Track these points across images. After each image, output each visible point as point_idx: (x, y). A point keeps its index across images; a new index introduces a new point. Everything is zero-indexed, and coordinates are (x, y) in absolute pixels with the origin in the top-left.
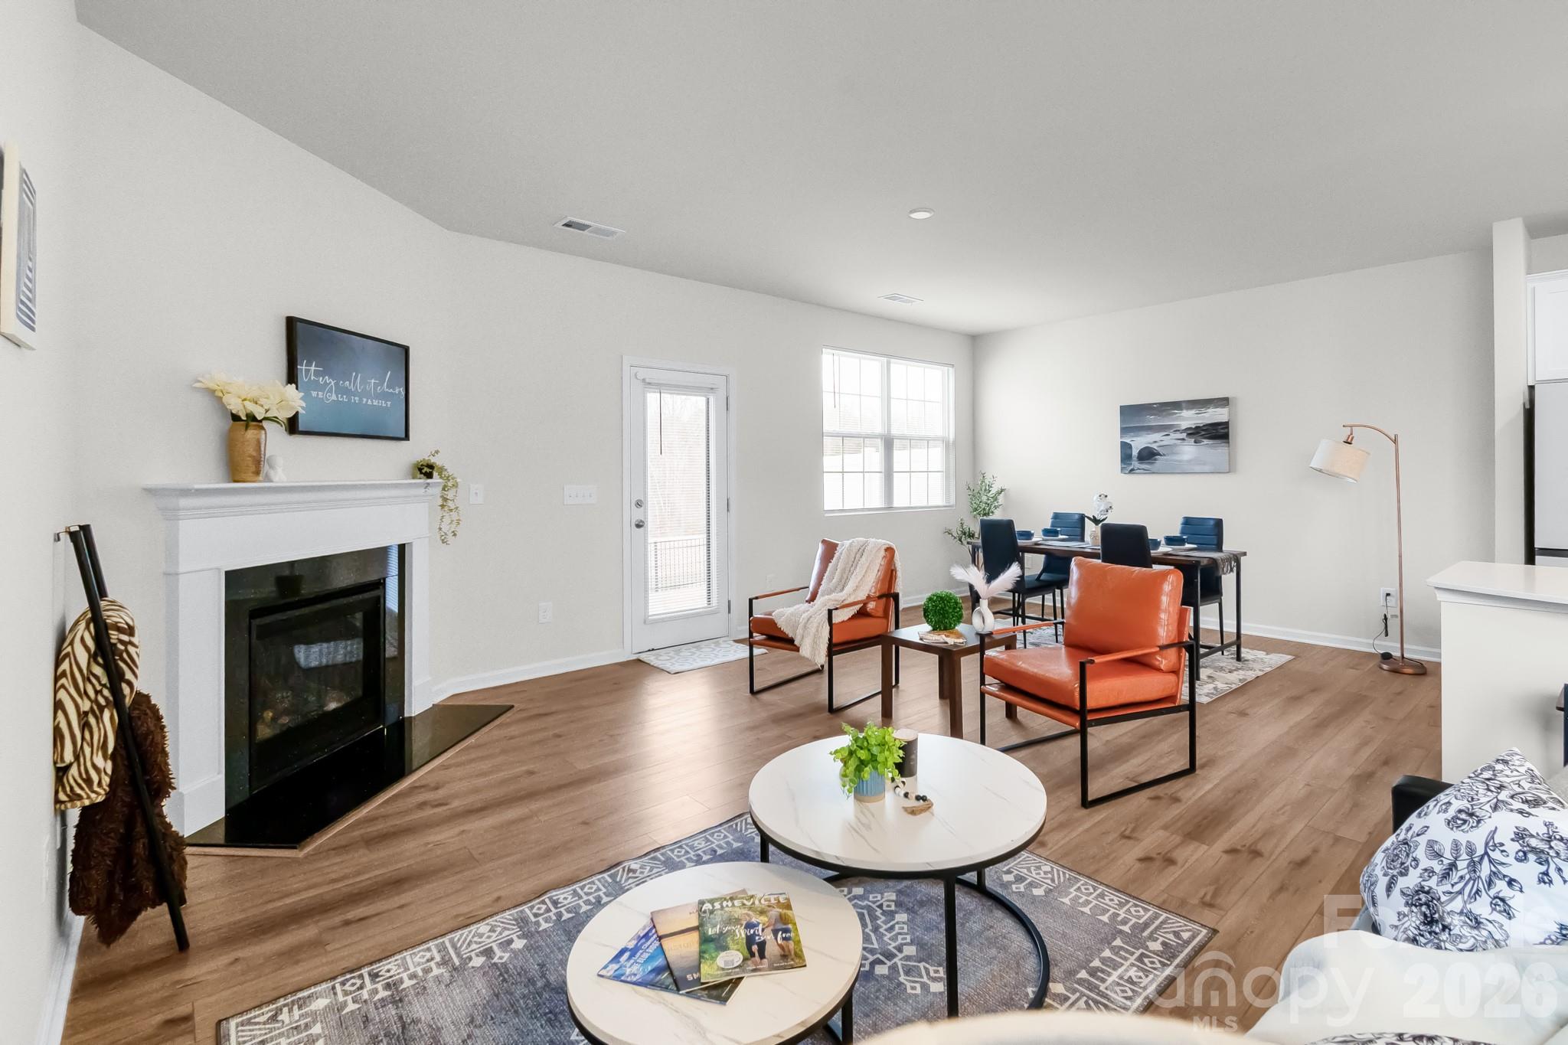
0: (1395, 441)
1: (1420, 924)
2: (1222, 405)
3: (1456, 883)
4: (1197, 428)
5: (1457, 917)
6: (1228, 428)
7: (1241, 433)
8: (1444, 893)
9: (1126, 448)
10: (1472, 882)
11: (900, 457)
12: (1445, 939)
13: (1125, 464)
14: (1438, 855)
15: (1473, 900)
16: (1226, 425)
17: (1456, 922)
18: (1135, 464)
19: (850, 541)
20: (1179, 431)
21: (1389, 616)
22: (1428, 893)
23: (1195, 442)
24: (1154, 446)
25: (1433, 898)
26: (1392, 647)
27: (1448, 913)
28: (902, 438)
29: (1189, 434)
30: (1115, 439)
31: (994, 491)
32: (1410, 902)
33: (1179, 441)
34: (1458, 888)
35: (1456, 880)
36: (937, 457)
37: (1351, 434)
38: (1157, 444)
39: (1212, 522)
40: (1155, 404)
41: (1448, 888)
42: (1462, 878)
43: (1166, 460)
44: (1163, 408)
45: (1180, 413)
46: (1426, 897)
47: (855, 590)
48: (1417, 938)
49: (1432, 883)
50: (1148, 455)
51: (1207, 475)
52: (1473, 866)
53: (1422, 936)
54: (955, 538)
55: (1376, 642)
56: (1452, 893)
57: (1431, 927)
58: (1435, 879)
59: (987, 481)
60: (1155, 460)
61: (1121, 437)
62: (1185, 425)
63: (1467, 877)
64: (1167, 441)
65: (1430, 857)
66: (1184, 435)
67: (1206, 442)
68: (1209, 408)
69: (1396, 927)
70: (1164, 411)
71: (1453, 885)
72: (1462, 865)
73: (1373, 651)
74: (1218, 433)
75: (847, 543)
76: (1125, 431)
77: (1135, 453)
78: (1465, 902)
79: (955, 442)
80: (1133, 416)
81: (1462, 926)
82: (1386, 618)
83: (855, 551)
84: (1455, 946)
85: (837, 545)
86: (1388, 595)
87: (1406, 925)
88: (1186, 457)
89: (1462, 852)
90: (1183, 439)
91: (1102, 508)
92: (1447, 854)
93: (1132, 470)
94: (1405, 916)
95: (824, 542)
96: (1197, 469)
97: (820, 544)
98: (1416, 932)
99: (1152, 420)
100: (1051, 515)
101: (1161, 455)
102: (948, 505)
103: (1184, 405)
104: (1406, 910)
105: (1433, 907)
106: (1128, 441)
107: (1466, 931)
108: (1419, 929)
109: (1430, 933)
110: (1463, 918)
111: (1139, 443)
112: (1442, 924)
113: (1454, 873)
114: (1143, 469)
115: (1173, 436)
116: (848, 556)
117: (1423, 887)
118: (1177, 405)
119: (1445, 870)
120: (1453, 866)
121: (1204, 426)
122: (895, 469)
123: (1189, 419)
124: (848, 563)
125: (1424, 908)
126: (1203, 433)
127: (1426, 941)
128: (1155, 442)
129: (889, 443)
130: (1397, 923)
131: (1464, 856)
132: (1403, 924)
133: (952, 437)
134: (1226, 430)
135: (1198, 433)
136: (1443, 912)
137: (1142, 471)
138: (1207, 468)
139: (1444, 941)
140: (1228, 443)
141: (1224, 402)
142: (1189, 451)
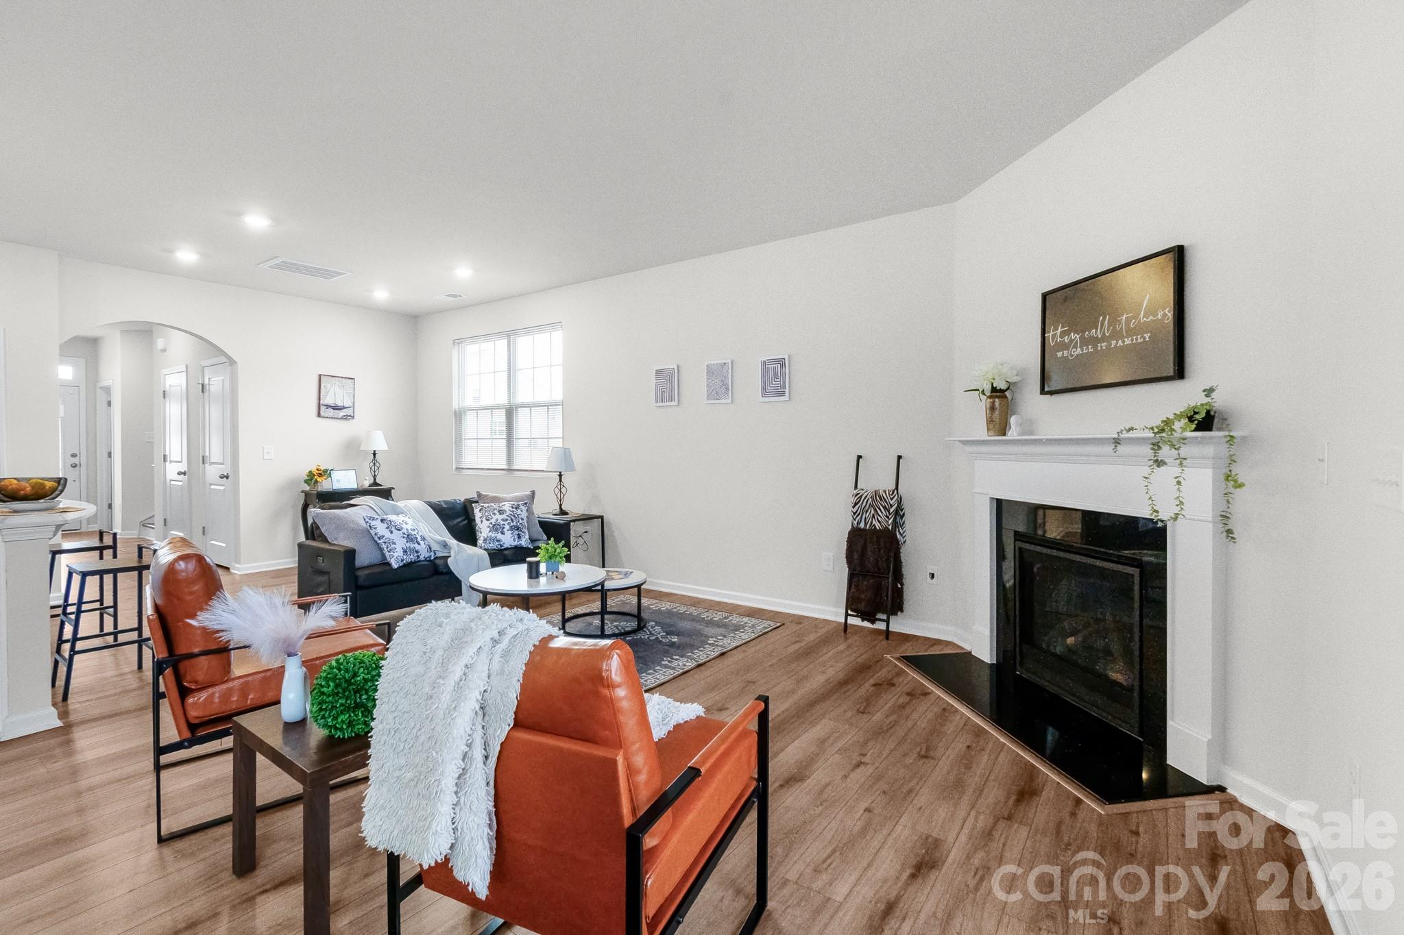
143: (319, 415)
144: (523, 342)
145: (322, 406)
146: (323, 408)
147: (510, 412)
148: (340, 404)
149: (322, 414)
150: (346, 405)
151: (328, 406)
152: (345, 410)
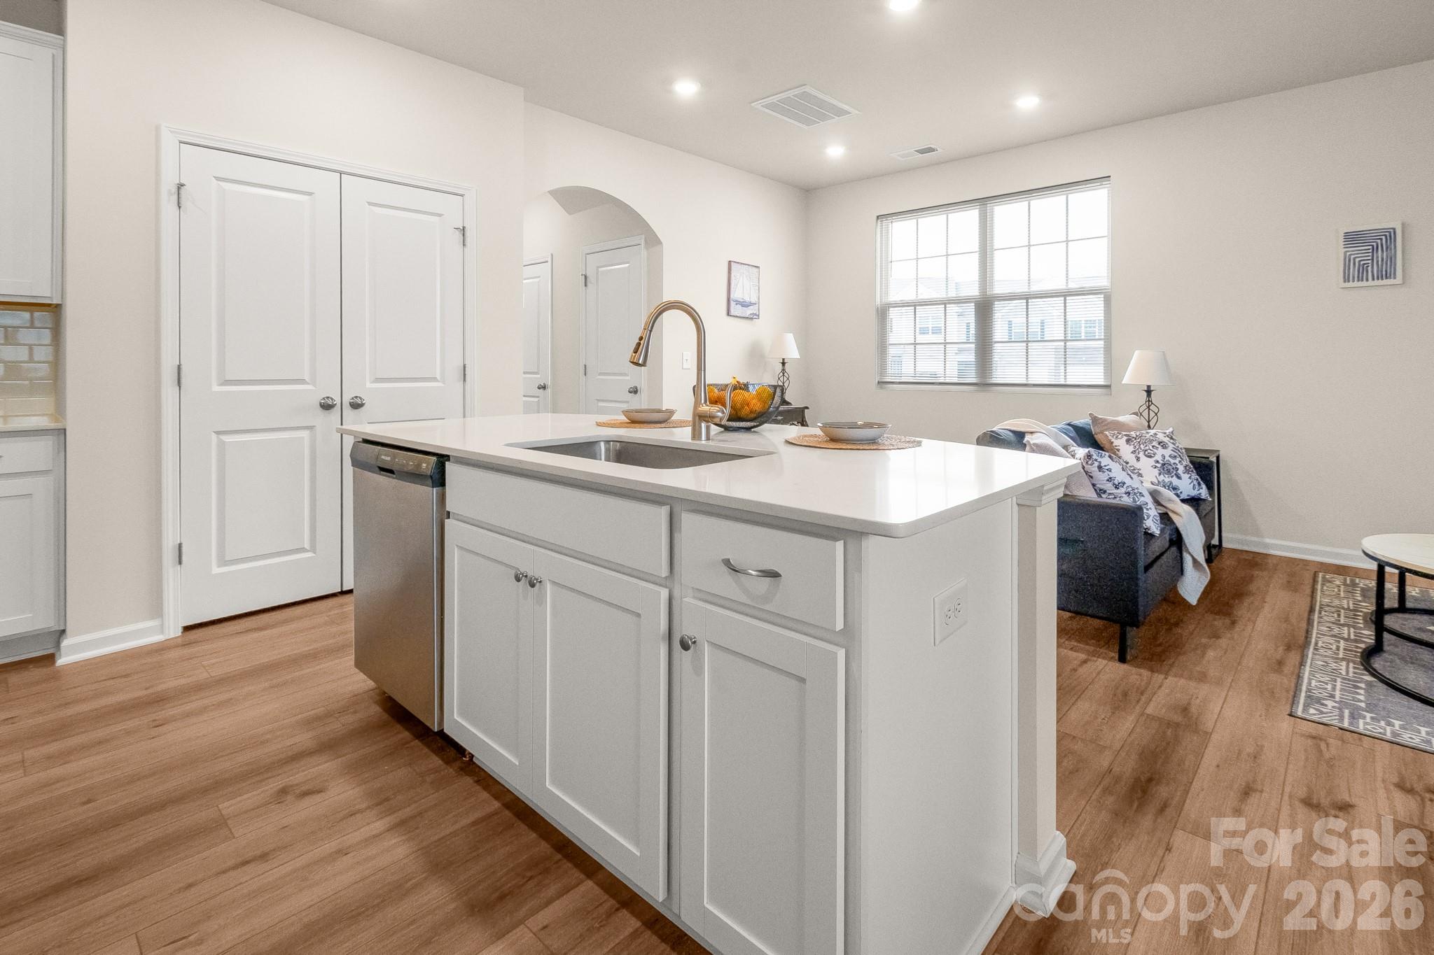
143: (728, 314)
144: (1004, 214)
145: (732, 302)
146: (733, 304)
147: (984, 309)
148: (747, 299)
149: (733, 312)
150: (753, 301)
151: (738, 302)
152: (751, 307)
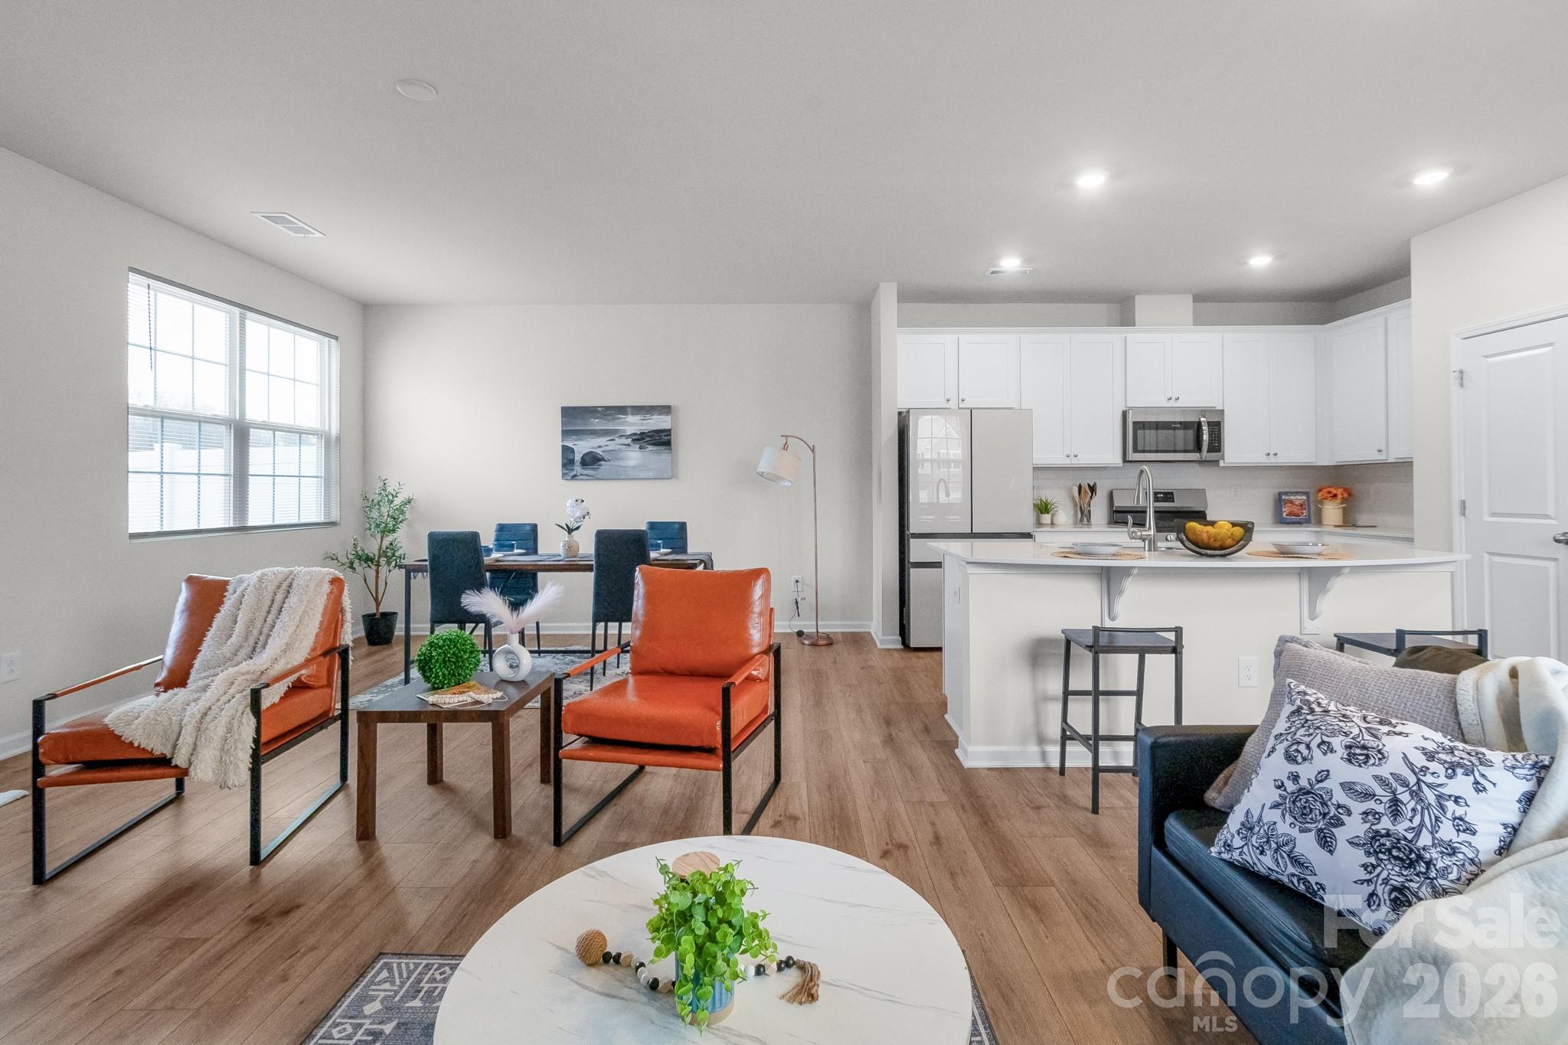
0: (813, 451)
1: (1401, 870)
2: (665, 412)
3: (1413, 817)
4: (642, 433)
5: (1433, 851)
6: (670, 435)
7: (683, 441)
8: (1406, 830)
9: (567, 451)
10: (1426, 811)
11: (258, 458)
12: (1435, 876)
13: (567, 469)
14: (1368, 795)
15: (1437, 829)
16: (668, 432)
17: (1435, 855)
18: (578, 469)
19: (259, 573)
20: (624, 436)
21: (799, 600)
22: (1388, 835)
23: (640, 448)
24: (599, 451)
25: (1398, 840)
26: (804, 625)
27: (1424, 849)
28: (264, 426)
29: (634, 440)
30: (555, 443)
31: (397, 502)
32: (1372, 850)
33: (625, 447)
34: (1417, 821)
35: (1410, 815)
36: (312, 456)
37: (786, 443)
38: (602, 449)
39: (677, 526)
40: (600, 407)
41: (1407, 824)
42: (1413, 810)
43: (611, 466)
44: (608, 412)
45: (625, 418)
46: (1389, 840)
47: (285, 652)
48: (1407, 885)
49: (1386, 823)
50: (592, 460)
51: (650, 481)
52: (1416, 794)
53: (1411, 881)
54: (343, 564)
55: (792, 623)
56: (1413, 828)
57: (1415, 869)
58: (1385, 819)
59: (390, 489)
60: (600, 465)
61: (562, 441)
62: (630, 430)
63: (1419, 808)
64: (612, 446)
65: (1359, 800)
66: (629, 441)
67: (650, 448)
68: (653, 415)
69: (1369, 881)
70: (610, 415)
71: (1411, 821)
72: (1405, 797)
73: (791, 631)
74: (661, 440)
75: (252, 578)
76: (566, 433)
77: (578, 457)
78: (1432, 833)
79: (338, 439)
80: (575, 419)
81: (1442, 857)
82: (797, 603)
83: (271, 588)
84: (1446, 879)
85: (226, 583)
86: (797, 581)
87: (1384, 875)
88: (631, 463)
89: (1394, 785)
90: (628, 445)
91: (578, 514)
92: (1379, 791)
93: (575, 476)
94: (1374, 867)
95: (190, 580)
96: (642, 475)
97: (184, 586)
98: (1401, 879)
99: (597, 424)
100: (494, 528)
101: (606, 461)
102: (327, 521)
103: (629, 410)
104: (1373, 860)
105: (1404, 848)
106: (570, 445)
107: (1448, 861)
108: (1404, 875)
109: (1417, 875)
110: (1438, 849)
111: (582, 447)
112: (1424, 862)
113: (1404, 808)
114: (587, 475)
115: (618, 441)
116: (259, 599)
117: (1377, 832)
118: (622, 410)
119: (1390, 807)
120: (1395, 802)
121: (649, 432)
122: (252, 470)
123: (634, 424)
124: (259, 609)
125: (1395, 853)
126: (648, 439)
127: (1418, 885)
128: (600, 447)
129: (241, 434)
130: (1368, 877)
131: (1400, 789)
132: (1378, 875)
133: (334, 431)
134: (669, 437)
135: (643, 439)
136: (1418, 850)
137: (585, 477)
138: (651, 474)
139: (1436, 879)
140: (670, 449)
141: (666, 410)
142: (634, 457)
